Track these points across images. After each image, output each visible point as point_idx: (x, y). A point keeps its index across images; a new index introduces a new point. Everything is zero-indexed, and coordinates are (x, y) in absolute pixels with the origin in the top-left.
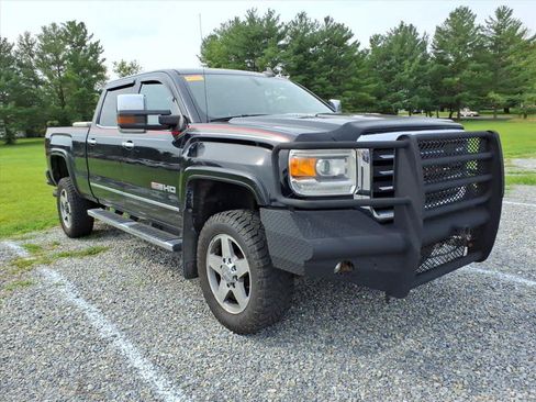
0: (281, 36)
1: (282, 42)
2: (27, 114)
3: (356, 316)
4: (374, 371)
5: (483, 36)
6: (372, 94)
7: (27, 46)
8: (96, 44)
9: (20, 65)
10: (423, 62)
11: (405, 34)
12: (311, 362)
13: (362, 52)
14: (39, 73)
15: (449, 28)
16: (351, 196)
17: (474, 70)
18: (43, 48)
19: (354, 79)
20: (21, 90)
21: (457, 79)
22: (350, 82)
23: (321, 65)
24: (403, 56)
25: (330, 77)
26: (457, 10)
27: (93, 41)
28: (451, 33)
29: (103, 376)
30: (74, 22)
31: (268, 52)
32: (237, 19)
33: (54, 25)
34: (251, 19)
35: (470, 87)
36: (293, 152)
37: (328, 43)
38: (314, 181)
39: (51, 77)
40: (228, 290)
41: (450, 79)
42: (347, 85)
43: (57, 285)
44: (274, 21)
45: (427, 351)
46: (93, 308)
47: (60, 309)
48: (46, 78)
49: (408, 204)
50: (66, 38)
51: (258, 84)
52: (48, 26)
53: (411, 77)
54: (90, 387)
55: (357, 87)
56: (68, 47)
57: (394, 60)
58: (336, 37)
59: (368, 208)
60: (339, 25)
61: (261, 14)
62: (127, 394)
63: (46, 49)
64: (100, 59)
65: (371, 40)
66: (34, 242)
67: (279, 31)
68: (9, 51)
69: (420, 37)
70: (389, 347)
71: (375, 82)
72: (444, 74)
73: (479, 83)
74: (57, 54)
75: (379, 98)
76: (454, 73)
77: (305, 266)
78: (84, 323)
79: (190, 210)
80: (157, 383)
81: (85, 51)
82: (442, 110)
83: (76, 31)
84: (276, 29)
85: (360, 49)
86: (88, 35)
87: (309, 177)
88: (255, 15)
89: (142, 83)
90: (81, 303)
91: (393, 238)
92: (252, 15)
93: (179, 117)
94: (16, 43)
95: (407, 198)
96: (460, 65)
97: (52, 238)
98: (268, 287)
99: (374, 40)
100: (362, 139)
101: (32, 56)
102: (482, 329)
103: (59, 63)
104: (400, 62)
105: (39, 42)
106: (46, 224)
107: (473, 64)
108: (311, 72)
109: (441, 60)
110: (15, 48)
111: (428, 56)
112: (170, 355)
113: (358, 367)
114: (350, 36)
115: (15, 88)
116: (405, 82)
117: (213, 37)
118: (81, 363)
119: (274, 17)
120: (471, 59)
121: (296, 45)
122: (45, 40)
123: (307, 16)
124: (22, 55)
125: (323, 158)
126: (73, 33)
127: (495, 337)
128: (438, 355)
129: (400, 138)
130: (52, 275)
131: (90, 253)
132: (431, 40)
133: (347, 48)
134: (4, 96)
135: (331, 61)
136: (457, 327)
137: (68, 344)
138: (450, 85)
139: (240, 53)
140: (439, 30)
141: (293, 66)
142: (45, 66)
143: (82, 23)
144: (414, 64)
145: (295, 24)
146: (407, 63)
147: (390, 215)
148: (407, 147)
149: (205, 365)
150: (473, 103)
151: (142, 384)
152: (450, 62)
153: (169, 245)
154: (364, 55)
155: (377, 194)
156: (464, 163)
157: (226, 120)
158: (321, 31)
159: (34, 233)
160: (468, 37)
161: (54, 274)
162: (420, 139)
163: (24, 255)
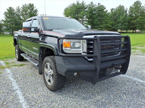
0: (86, 8)
1: (86, 10)
2: (18, 28)
3: (86, 88)
4: (86, 105)
5: (144, 9)
6: (110, 25)
7: (19, 10)
8: (36, 10)
9: (17, 15)
10: (126, 16)
11: (121, 8)
12: (69, 101)
13: (108, 13)
14: (21, 17)
15: (134, 6)
16: (81, 54)
17: (141, 19)
18: (23, 10)
19: (106, 20)
20: (17, 21)
21: (135, 21)
22: (105, 21)
23: (96, 16)
24: (120, 14)
25: (99, 20)
26: (136, 2)
27: (35, 9)
28: (134, 8)
29: (10, 100)
30: (31, 4)
31: (82, 12)
32: (74, 4)
33: (26, 4)
34: (78, 3)
35: (139, 23)
36: (64, 40)
37: (99, 10)
38: (70, 48)
39: (24, 18)
40: (49, 78)
41: (133, 21)
42: (104, 22)
43: (8, 74)
44: (84, 4)
45: (103, 100)
46: (15, 81)
47: (6, 81)
48: (23, 18)
49: (96, 57)
50: (29, 8)
51: (65, 20)
52: (24, 5)
53: (122, 20)
54: (5, 103)
55: (106, 23)
56: (29, 10)
57: (117, 15)
58: (101, 9)
59: (86, 57)
60: (102, 5)
61: (80, 2)
62: (14, 106)
63: (23, 11)
64: (37, 13)
65: (111, 10)
66: (8, 62)
67: (85, 7)
68: (14, 11)
69: (125, 9)
70: (93, 98)
71: (112, 21)
72: (132, 19)
73: (142, 22)
74: (26, 12)
75: (113, 26)
76: (134, 20)
77: (65, 73)
78: (11, 85)
79: (41, 55)
80: (23, 104)
81: (33, 11)
82: (131, 30)
83: (31, 6)
84: (84, 6)
85: (108, 12)
86: (34, 7)
87: (68, 47)
88: (79, 2)
89: (33, 19)
90: (12, 79)
91: (92, 66)
92: (78, 2)
93: (39, 29)
94: (16, 9)
95: (96, 55)
96: (136, 17)
97: (13, 61)
98: (57, 79)
99: (112, 10)
100: (84, 37)
101: (20, 12)
102: (122, 95)
103: (26, 14)
104: (119, 16)
105: (21, 9)
106: (13, 57)
107: (140, 17)
108: (94, 18)
109: (131, 16)
110: (15, 10)
111: (127, 14)
112: (30, 96)
113: (81, 103)
114: (105, 8)
115: (15, 21)
116: (120, 22)
117: (67, 8)
118: (6, 96)
119: (84, 3)
120: (140, 16)
121: (90, 11)
122: (23, 8)
123: (93, 3)
124: (17, 12)
125: (73, 42)
126: (30, 7)
127: (125, 97)
128: (106, 101)
129: (95, 37)
130: (8, 71)
131: (21, 65)
132: (128, 10)
133: (104, 12)
134: (12, 23)
135: (99, 15)
136: (115, 93)
137: (4, 91)
138: (133, 23)
139: (74, 13)
140: (131, 7)
141: (89, 16)
142: (23, 15)
143: (33, 4)
144: (123, 17)
145: (90, 5)
146: (121, 16)
147: (92, 60)
148: (96, 40)
149: (38, 100)
150: (140, 28)
151: (19, 104)
152: (134, 16)
153: (36, 65)
154: (109, 14)
155: (88, 53)
156: (120, 45)
157: (52, 30)
158: (97, 7)
159: (9, 59)
160: (139, 9)
161: (9, 71)
162: (101, 37)
163: (4, 65)
